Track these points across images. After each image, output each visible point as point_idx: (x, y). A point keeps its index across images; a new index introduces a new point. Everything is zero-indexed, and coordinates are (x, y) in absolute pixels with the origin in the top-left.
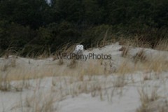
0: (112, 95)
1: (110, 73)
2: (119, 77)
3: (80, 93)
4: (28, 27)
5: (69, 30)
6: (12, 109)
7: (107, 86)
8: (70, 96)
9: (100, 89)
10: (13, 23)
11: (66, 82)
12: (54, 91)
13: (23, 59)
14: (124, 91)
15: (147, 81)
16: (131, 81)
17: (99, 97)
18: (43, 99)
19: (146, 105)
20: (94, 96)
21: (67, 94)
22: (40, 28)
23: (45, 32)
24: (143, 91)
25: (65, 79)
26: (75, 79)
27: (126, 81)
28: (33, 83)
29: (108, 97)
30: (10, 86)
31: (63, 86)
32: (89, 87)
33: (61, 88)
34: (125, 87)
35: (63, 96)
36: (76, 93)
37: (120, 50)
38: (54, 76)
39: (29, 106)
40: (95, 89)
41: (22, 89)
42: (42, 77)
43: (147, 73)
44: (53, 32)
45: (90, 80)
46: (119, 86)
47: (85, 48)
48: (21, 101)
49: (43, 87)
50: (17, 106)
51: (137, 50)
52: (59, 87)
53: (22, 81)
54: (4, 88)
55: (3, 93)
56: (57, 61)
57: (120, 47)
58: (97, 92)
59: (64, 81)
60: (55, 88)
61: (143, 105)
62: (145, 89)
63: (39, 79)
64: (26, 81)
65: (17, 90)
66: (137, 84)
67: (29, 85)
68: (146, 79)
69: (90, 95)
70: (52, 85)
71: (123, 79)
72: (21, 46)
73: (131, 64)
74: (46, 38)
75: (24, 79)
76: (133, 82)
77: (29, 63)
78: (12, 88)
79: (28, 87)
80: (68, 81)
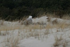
0: (43, 38)
1: (43, 28)
3: (30, 37)
4: (9, 8)
5: (26, 10)
6: (1, 43)
7: (41, 34)
10: (2, 6)
12: (19, 36)
13: (7, 22)
14: (48, 36)
15: (58, 32)
17: (38, 38)
20: (36, 38)
21: (25, 37)
22: (14, 9)
23: (16, 11)
24: (56, 36)
25: (24, 30)
26: (28, 30)
27: (49, 32)
28: (10, 32)
30: (0, 33)
31: (23, 33)
32: (34, 34)
33: (22, 34)
34: (49, 34)
35: (23, 38)
36: (28, 36)
37: (47, 19)
38: (19, 29)
39: (8, 41)
41: (5, 34)
42: (14, 30)
43: (58, 29)
44: (19, 11)
45: (34, 31)
46: (46, 34)
50: (3, 42)
51: (54, 19)
56: (20, 23)
57: (47, 17)
58: (37, 36)
60: (19, 34)
61: (56, 42)
65: (4, 35)
66: (54, 33)
67: (9, 33)
69: (34, 37)
70: (18, 33)
73: (51, 25)
74: (16, 13)
75: (6, 30)
76: (52, 32)
77: (9, 23)
78: (2, 34)
79: (8, 34)
80: (25, 31)
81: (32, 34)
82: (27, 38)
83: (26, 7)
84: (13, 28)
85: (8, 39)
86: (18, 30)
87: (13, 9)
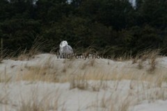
3: (157, 99)
4: (110, 28)
5: (152, 35)
6: (87, 108)
8: (147, 101)
10: (96, 22)
11: (143, 87)
12: (131, 94)
13: (104, 59)
21: (144, 99)
22: (123, 30)
23: (127, 35)
25: (143, 83)
26: (153, 84)
28: (110, 84)
30: (87, 84)
31: (140, 90)
33: (138, 92)
35: (139, 100)
36: (153, 98)
38: (132, 79)
41: (99, 89)
42: (120, 79)
44: (135, 36)
48: (97, 101)
49: (121, 90)
50: (92, 106)
52: (136, 91)
53: (99, 81)
54: (81, 86)
55: (80, 91)
56: (136, 65)
63: (117, 81)
64: (104, 82)
65: (94, 90)
67: (106, 87)
70: (129, 88)
72: (102, 46)
74: (128, 40)
75: (102, 80)
77: (109, 64)
78: (90, 87)
80: (145, 86)
81: (163, 94)
82: (149, 102)
83: (152, 29)
84: (118, 76)
85: (105, 100)
86: (129, 81)
87: (121, 30)
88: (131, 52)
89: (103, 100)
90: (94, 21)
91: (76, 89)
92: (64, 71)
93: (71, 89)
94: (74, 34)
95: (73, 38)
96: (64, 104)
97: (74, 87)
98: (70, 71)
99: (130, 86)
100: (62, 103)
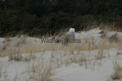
0: (94, 65)
1: (93, 49)
2: (99, 52)
3: (71, 63)
4: (35, 15)
5: (64, 18)
6: (22, 73)
7: (91, 59)
8: (64, 65)
9: (85, 60)
10: (24, 12)
13: (32, 38)
14: (102, 62)
15: (119, 55)
16: (107, 55)
17: (85, 66)
18: (45, 67)
19: (118, 72)
20: (81, 65)
21: (62, 64)
23: (47, 19)
24: (116, 62)
25: (60, 53)
26: (68, 53)
27: (104, 55)
28: (38, 55)
29: (91, 67)
30: (21, 57)
32: (77, 58)
33: (57, 59)
34: (103, 59)
35: (59, 65)
36: (68, 63)
37: (100, 33)
39: (34, 71)
40: (82, 61)
41: (30, 59)
42: (44, 51)
43: (119, 49)
44: (52, 20)
45: (78, 54)
46: (99, 59)
47: (75, 31)
48: (29, 68)
49: (45, 58)
50: (26, 72)
51: (113, 33)
52: (56, 58)
53: (30, 54)
55: (16, 62)
57: (100, 31)
58: (83, 63)
59: (59, 54)
60: (53, 59)
61: (116, 72)
62: (117, 61)
65: (26, 60)
66: (112, 58)
68: (118, 54)
69: (78, 64)
70: (51, 57)
71: (102, 54)
72: (29, 29)
73: (108, 43)
75: (31, 52)
76: (109, 56)
77: (35, 41)
78: (23, 59)
79: (34, 58)
80: (62, 54)
81: (75, 59)
82: (66, 66)
84: (42, 49)
85: (34, 67)
86: (51, 52)
87: (42, 16)
88: (51, 31)
89: (33, 67)
90: (23, 11)
91: (14, 61)
92: (4, 49)
93: (9, 61)
94: (10, 22)
95: (9, 25)
96: (5, 72)
97: (12, 59)
98: (8, 48)
99: (52, 55)
100: (4, 71)
